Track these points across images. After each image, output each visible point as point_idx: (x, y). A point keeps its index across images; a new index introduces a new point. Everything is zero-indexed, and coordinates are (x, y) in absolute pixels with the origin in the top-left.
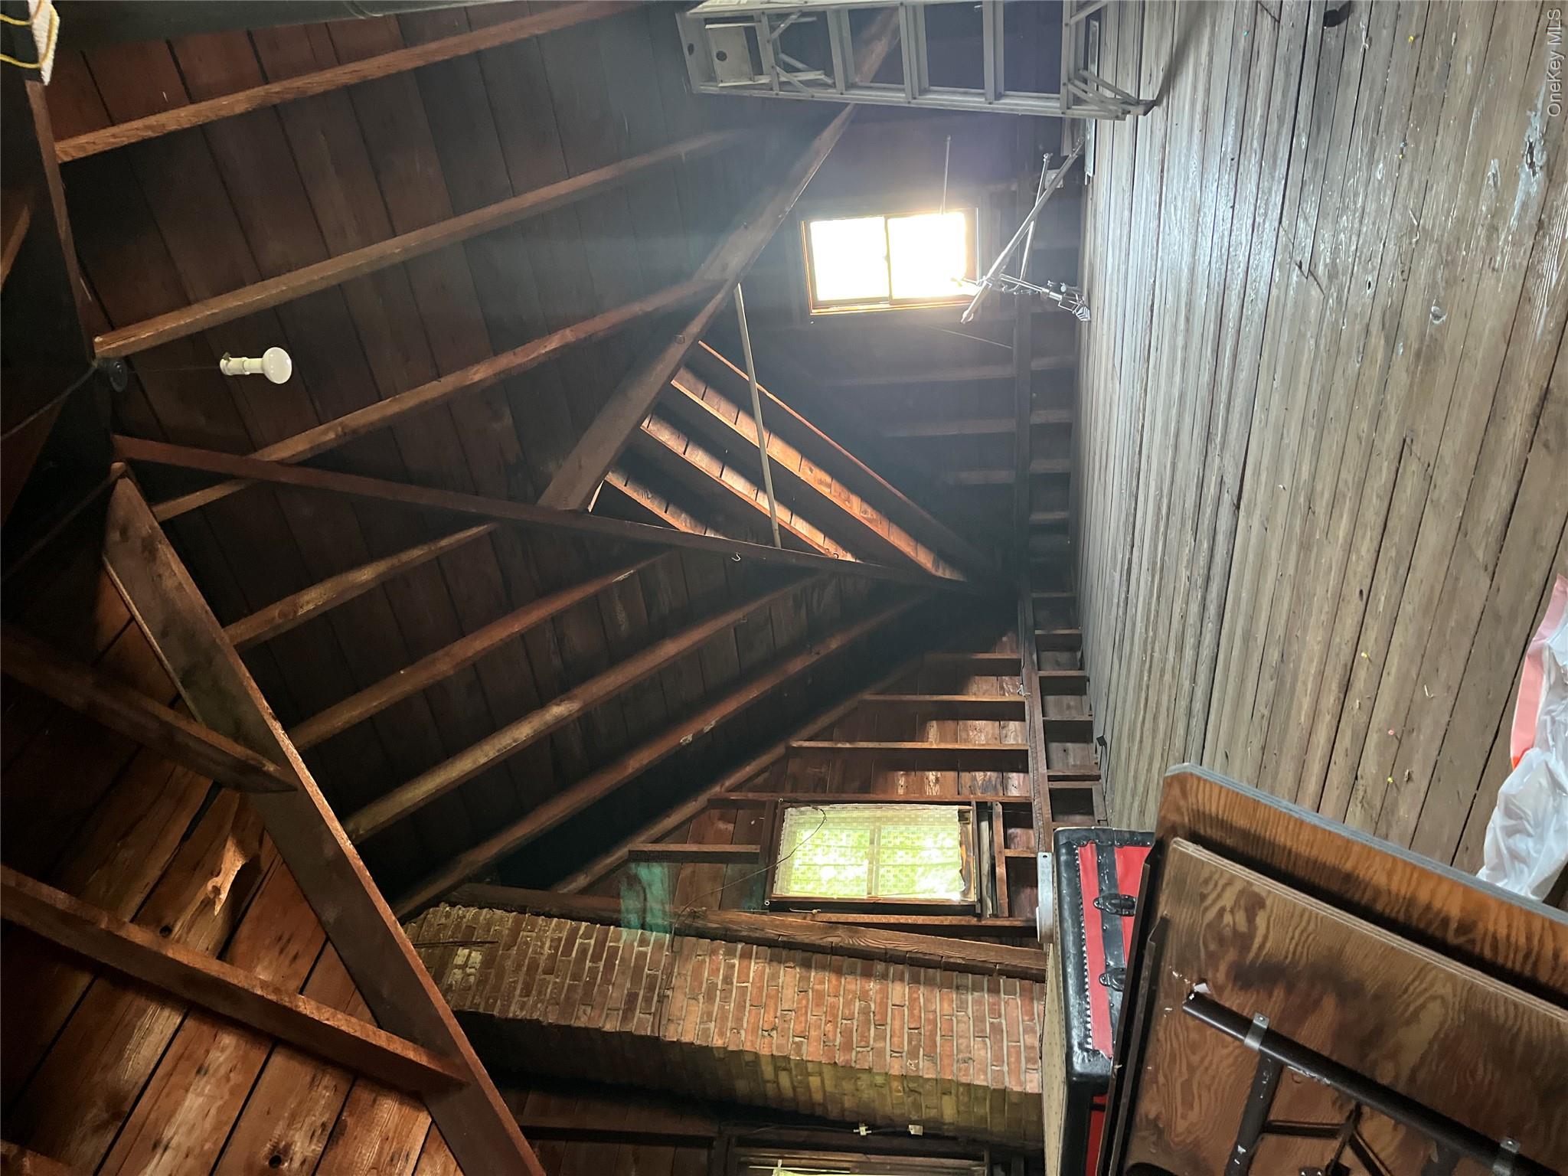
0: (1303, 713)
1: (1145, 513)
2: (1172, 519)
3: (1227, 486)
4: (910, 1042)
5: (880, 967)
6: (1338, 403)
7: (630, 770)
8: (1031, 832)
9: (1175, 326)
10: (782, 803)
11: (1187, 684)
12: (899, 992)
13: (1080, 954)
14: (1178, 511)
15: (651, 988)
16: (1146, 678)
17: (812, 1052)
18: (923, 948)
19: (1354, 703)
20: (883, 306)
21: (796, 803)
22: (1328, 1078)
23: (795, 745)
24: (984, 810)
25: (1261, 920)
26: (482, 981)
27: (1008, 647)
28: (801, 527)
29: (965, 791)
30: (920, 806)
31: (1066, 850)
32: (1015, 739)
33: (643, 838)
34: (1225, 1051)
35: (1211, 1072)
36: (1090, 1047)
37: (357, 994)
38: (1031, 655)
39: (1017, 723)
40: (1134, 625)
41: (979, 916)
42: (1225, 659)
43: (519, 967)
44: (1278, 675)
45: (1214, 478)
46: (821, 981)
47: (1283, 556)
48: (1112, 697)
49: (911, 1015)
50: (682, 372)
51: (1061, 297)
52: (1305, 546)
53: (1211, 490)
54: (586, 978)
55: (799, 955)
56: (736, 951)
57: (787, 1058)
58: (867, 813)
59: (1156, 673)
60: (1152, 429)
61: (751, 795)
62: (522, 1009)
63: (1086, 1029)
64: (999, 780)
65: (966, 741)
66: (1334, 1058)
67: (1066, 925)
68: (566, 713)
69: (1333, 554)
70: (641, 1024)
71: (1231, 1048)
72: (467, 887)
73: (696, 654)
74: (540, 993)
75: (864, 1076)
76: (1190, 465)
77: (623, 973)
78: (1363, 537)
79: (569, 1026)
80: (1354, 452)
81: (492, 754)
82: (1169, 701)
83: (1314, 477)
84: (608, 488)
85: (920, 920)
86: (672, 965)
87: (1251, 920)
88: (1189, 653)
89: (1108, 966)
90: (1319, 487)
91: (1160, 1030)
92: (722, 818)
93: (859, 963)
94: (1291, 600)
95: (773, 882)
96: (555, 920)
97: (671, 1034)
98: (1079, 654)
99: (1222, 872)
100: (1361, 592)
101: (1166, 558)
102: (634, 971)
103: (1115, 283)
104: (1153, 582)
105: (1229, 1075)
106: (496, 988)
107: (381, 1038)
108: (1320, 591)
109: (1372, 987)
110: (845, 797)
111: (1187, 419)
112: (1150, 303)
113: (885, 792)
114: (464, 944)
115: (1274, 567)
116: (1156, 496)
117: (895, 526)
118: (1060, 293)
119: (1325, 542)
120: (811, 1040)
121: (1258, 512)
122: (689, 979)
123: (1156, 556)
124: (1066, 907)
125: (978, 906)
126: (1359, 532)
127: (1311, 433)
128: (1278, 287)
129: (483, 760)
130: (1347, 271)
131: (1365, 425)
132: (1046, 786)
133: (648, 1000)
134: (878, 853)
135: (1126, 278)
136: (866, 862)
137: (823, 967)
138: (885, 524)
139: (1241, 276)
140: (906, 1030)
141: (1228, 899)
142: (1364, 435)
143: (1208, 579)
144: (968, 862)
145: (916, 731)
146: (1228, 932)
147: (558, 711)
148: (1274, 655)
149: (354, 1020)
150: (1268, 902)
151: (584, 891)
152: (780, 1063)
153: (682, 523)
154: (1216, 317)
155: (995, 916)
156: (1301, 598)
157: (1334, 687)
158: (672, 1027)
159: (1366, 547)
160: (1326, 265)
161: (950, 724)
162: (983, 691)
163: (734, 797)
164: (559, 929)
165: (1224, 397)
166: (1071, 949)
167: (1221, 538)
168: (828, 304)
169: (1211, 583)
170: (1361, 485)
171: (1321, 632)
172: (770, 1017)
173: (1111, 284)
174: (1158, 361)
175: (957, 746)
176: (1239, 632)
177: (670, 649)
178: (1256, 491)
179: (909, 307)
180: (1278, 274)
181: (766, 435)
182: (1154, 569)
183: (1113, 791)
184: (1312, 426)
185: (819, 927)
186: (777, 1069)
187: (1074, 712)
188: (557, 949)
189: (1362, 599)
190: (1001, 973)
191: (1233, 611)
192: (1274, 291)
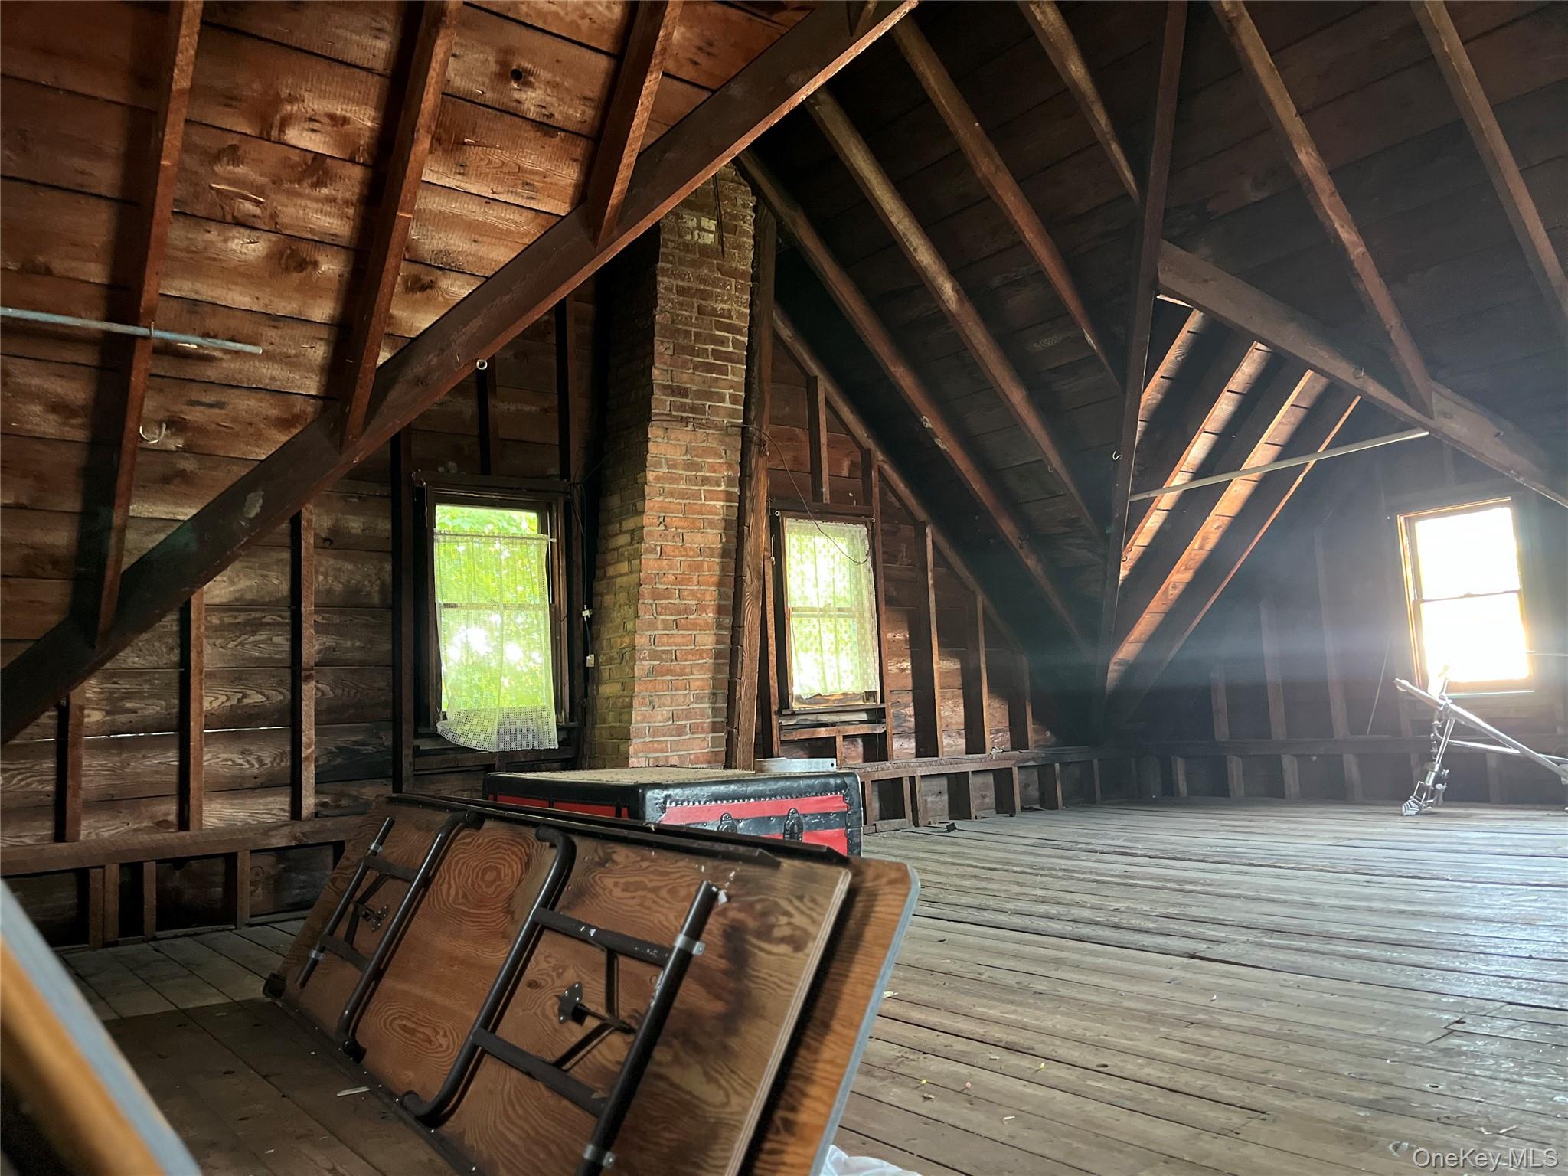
0: (986, 1010)
1: (1185, 869)
2: (1180, 895)
3: (1215, 947)
4: (664, 652)
5: (728, 621)
6: (1306, 1054)
7: (893, 369)
8: (860, 760)
9: (1395, 900)
10: (871, 521)
11: (1011, 906)
12: (707, 640)
13: (746, 797)
14: (1189, 900)
15: (693, 409)
16: (1015, 869)
17: (649, 563)
18: (747, 661)
19: (996, 1054)
20: (1411, 594)
21: (872, 535)
22: (656, 1006)
23: (928, 531)
24: (877, 716)
25: (783, 949)
26: (688, 247)
27: (1040, 737)
28: (1153, 521)
29: (894, 697)
30: (877, 654)
31: (839, 784)
32: (948, 744)
33: (830, 389)
34: (671, 917)
35: (655, 907)
36: (668, 805)
37: (665, 129)
38: (1034, 759)
39: (964, 746)
40: (1069, 858)
41: (779, 713)
42: (1035, 942)
43: (703, 281)
44: (1021, 989)
45: (1223, 934)
46: (712, 568)
47: (1141, 997)
48: (996, 838)
49: (688, 652)
50: (1323, 381)
51: (1430, 784)
52: (1151, 1018)
53: (1210, 932)
54: (698, 346)
55: (733, 546)
56: (733, 487)
57: (641, 540)
58: (866, 604)
59: (1022, 878)
60: (1278, 877)
61: (876, 490)
62: (666, 288)
63: (683, 801)
64: (907, 730)
65: (943, 698)
66: (672, 1011)
67: (772, 783)
68: (945, 297)
69: (1145, 1043)
70: (661, 403)
71: (675, 923)
72: (772, 220)
73: (1014, 423)
74: (681, 304)
75: (631, 611)
76: (1240, 912)
77: (704, 382)
78: (1163, 1071)
79: (653, 335)
80: (1254, 1067)
81: (900, 228)
82: (994, 890)
83: (1226, 1028)
84: (1185, 314)
85: (772, 658)
86: (716, 428)
87: (783, 940)
88: (1042, 908)
89: (738, 821)
90: (1215, 1033)
91: (684, 862)
92: (853, 464)
93: (730, 602)
94: (1097, 1003)
95: (797, 518)
96: (748, 311)
97: (654, 432)
98: (1037, 807)
99: (824, 915)
100: (1106, 1066)
101: (1138, 889)
102: (706, 392)
103: (1447, 840)
104: (1113, 876)
105: (652, 922)
106: (682, 261)
107: (629, 158)
108: (1106, 1029)
109: (733, 1042)
110: (881, 582)
111: (1289, 911)
112: (1422, 875)
113: (888, 620)
114: (720, 227)
115: (1130, 988)
116: (1204, 879)
117: (1161, 619)
118: (1435, 782)
119: (1157, 1036)
120: (659, 562)
121: (1188, 975)
122: (704, 444)
123: (1140, 879)
124: (788, 783)
125: (788, 712)
126: (1167, 1068)
127: (1273, 1028)
128: (1435, 1001)
129: (893, 219)
130: (1452, 1066)
131: (1280, 1077)
132: (904, 774)
133: (682, 407)
134: (830, 616)
135: (1452, 851)
136: (822, 606)
137: (723, 568)
138: (1163, 608)
139: (1451, 965)
140: (674, 648)
141: (799, 920)
142: (1270, 1076)
143: (1116, 927)
144: (828, 701)
145: (950, 647)
146: (772, 920)
147: (948, 289)
148: (1040, 986)
149: (643, 130)
150: (800, 955)
151: (776, 336)
152: (637, 535)
153: (1151, 395)
154: (1405, 940)
155: (781, 727)
156: (1098, 1012)
157: (1011, 1038)
158: (660, 432)
159: (1151, 1072)
160: (1459, 1046)
161: (958, 681)
162: (994, 713)
163: (874, 474)
164: (741, 315)
165: (1313, 946)
166: (751, 788)
167: (1160, 940)
168: (1411, 533)
169: (1113, 930)
170: (1217, 1072)
171: (1065, 1028)
172: (677, 522)
173: (1446, 837)
174: (1356, 883)
175: (937, 689)
176: (1063, 954)
177: (1017, 396)
178: (1207, 974)
179: (1411, 622)
180: (1452, 1000)
181: (1255, 476)
182: (1127, 877)
183: (903, 838)
184: (1280, 1029)
185: (759, 563)
186: (632, 532)
187: (978, 802)
188: (721, 316)
189: (1099, 1066)
190: (730, 734)
191: (1084, 950)
192: (1432, 997)
